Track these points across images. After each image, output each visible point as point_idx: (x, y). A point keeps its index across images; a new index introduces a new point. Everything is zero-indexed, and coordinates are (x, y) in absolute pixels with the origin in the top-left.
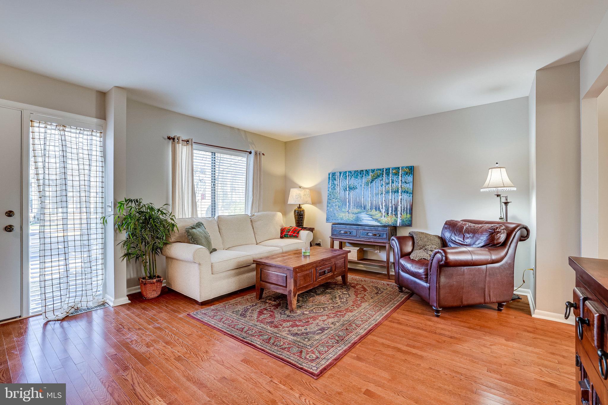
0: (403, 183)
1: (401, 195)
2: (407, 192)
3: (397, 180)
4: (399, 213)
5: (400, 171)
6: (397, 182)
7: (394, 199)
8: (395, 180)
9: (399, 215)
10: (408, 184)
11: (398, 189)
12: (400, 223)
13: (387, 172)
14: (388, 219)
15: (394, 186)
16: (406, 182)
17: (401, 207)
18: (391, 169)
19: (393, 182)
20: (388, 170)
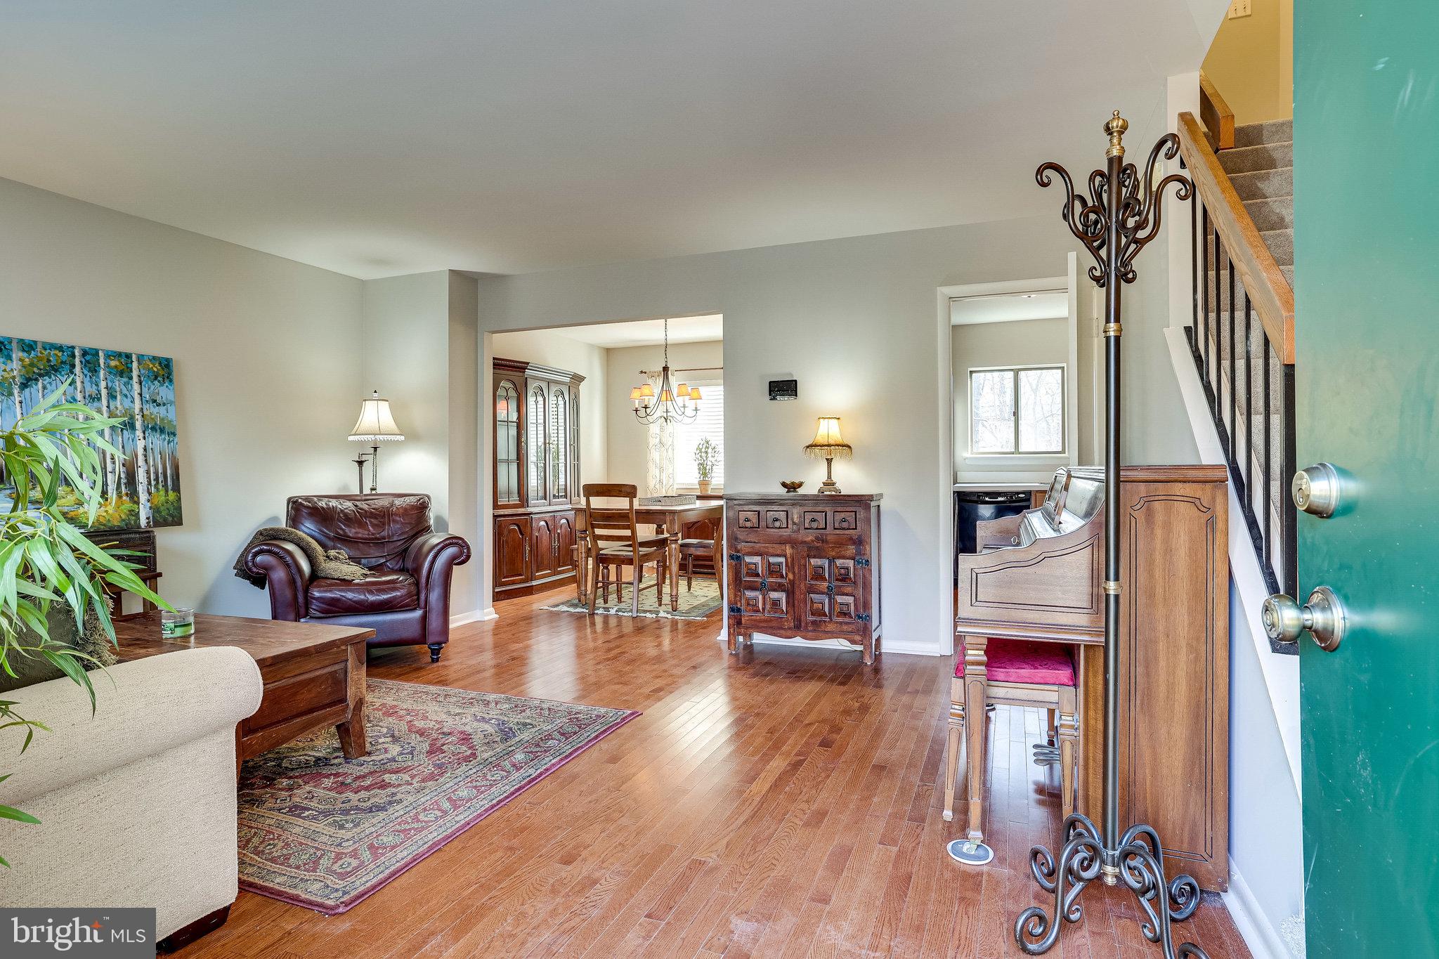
0: (147, 401)
1: (144, 438)
2: (160, 428)
3: (125, 391)
4: (141, 489)
5: (135, 365)
6: (126, 396)
7: (123, 447)
8: (118, 389)
9: (143, 497)
10: (162, 409)
11: (132, 417)
12: (148, 518)
13: (88, 362)
14: (106, 511)
15: (117, 408)
16: (154, 401)
17: (148, 472)
18: (101, 354)
19: (112, 396)
20: (90, 358)
